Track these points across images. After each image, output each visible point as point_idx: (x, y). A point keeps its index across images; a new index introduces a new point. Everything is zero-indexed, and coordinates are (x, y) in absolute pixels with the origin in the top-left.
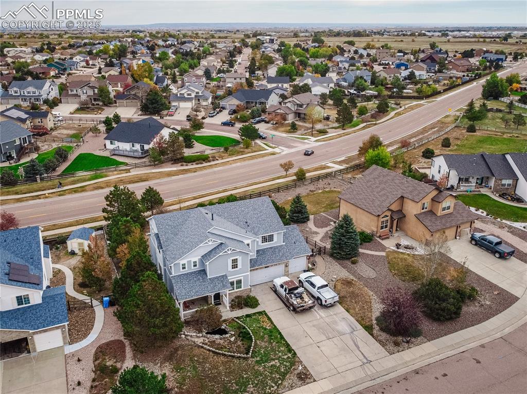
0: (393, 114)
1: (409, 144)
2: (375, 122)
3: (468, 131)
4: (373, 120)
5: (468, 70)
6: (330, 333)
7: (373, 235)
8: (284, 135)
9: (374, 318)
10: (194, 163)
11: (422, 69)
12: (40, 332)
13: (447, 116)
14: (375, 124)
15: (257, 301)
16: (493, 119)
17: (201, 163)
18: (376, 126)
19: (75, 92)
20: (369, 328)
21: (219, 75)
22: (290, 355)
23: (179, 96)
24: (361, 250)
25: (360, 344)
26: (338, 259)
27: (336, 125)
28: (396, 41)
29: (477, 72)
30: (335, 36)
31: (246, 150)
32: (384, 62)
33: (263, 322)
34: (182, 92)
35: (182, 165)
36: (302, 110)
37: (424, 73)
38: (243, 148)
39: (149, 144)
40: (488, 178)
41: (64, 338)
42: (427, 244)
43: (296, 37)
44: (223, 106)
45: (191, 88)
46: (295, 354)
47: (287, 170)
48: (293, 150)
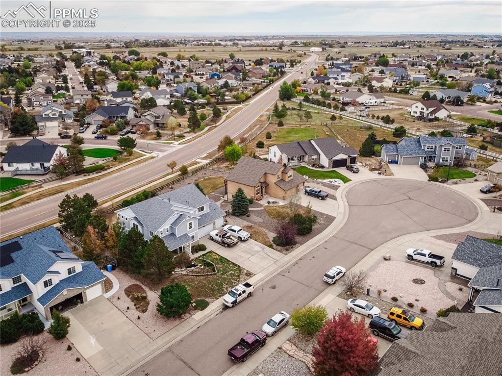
0: (224, 117)
1: (246, 139)
2: (214, 125)
3: (278, 126)
4: (213, 123)
5: (263, 77)
7: (252, 199)
9: (271, 241)
10: (94, 173)
11: (231, 78)
12: (90, 287)
13: (261, 116)
14: (216, 127)
16: (292, 115)
17: (101, 172)
18: (217, 128)
20: (271, 246)
22: (237, 267)
23: (44, 116)
25: (269, 254)
26: (238, 216)
27: (188, 130)
28: (199, 51)
29: (269, 78)
30: (144, 46)
31: (130, 157)
32: (199, 72)
33: (214, 256)
35: (85, 176)
36: (160, 120)
37: (234, 81)
38: (127, 156)
39: (49, 162)
40: (303, 156)
41: (103, 289)
42: (284, 199)
44: (89, 122)
45: (54, 108)
46: (239, 266)
47: (172, 168)
48: (165, 153)
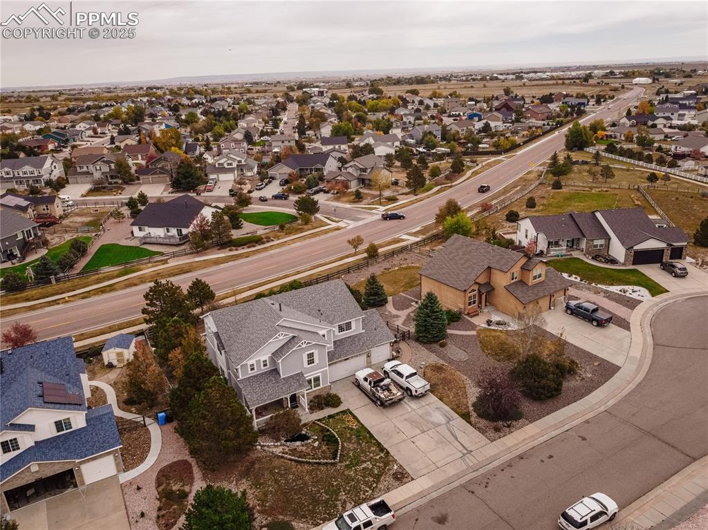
0: (469, 173)
1: (491, 207)
2: (449, 185)
3: (553, 188)
4: (448, 181)
5: (548, 118)
6: (423, 425)
7: (460, 313)
8: (348, 206)
9: (470, 405)
10: (245, 247)
11: (497, 119)
12: (89, 461)
13: (529, 173)
14: (451, 187)
15: (339, 399)
16: (580, 172)
17: (254, 246)
18: (453, 188)
19: (85, 169)
20: (466, 416)
21: (262, 138)
22: (382, 455)
23: (217, 166)
24: (449, 331)
25: (459, 434)
26: (425, 343)
27: (407, 190)
28: (465, 87)
29: (558, 119)
30: (395, 84)
31: (306, 227)
32: (454, 113)
33: (348, 421)
34: (221, 162)
35: (230, 250)
36: (366, 175)
37: (500, 123)
38: (302, 224)
39: (188, 227)
40: (579, 239)
41: (117, 465)
42: (520, 317)
43: (350, 87)
44: (273, 176)
45: (232, 156)
46: (388, 452)
47: (355, 247)
48: (360, 223)
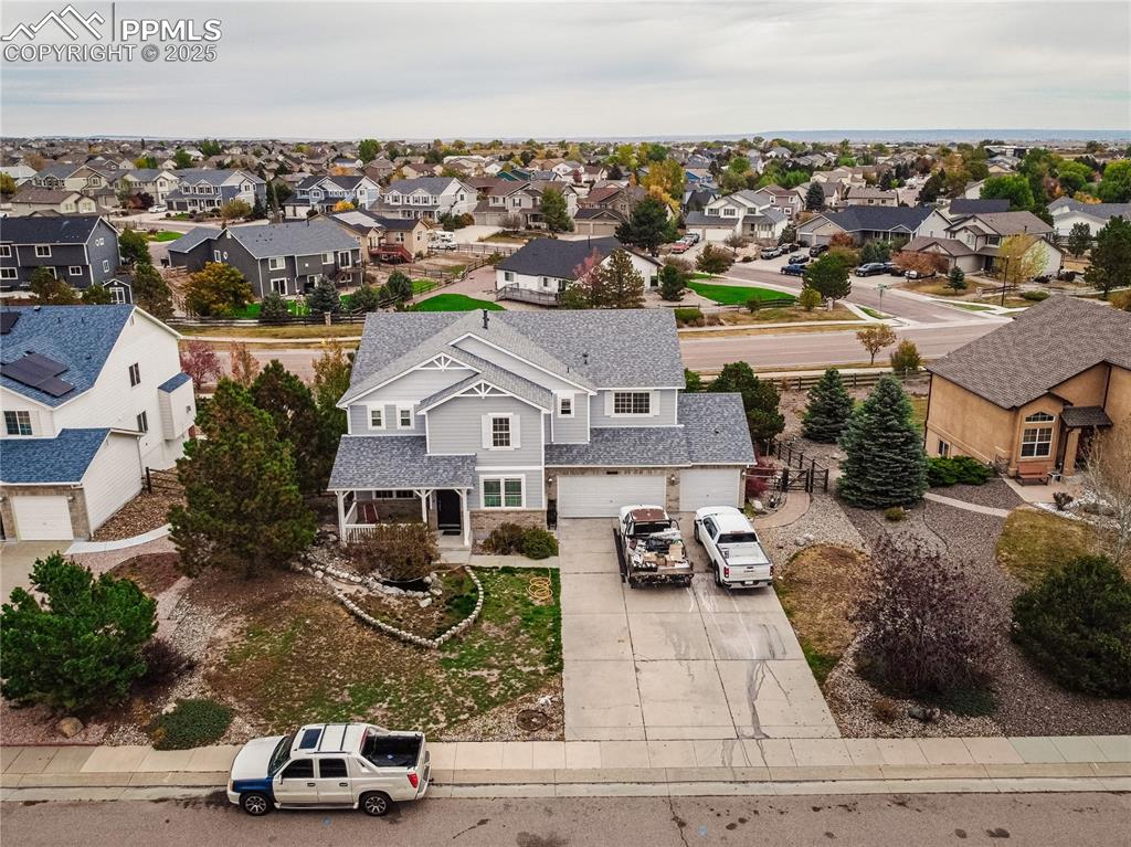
7: (996, 471)
8: (928, 299)
15: (557, 548)
19: (500, 203)
22: (542, 668)
23: (707, 213)
24: (927, 495)
26: (853, 505)
33: (535, 588)
34: (716, 206)
44: (804, 239)
46: (559, 669)
